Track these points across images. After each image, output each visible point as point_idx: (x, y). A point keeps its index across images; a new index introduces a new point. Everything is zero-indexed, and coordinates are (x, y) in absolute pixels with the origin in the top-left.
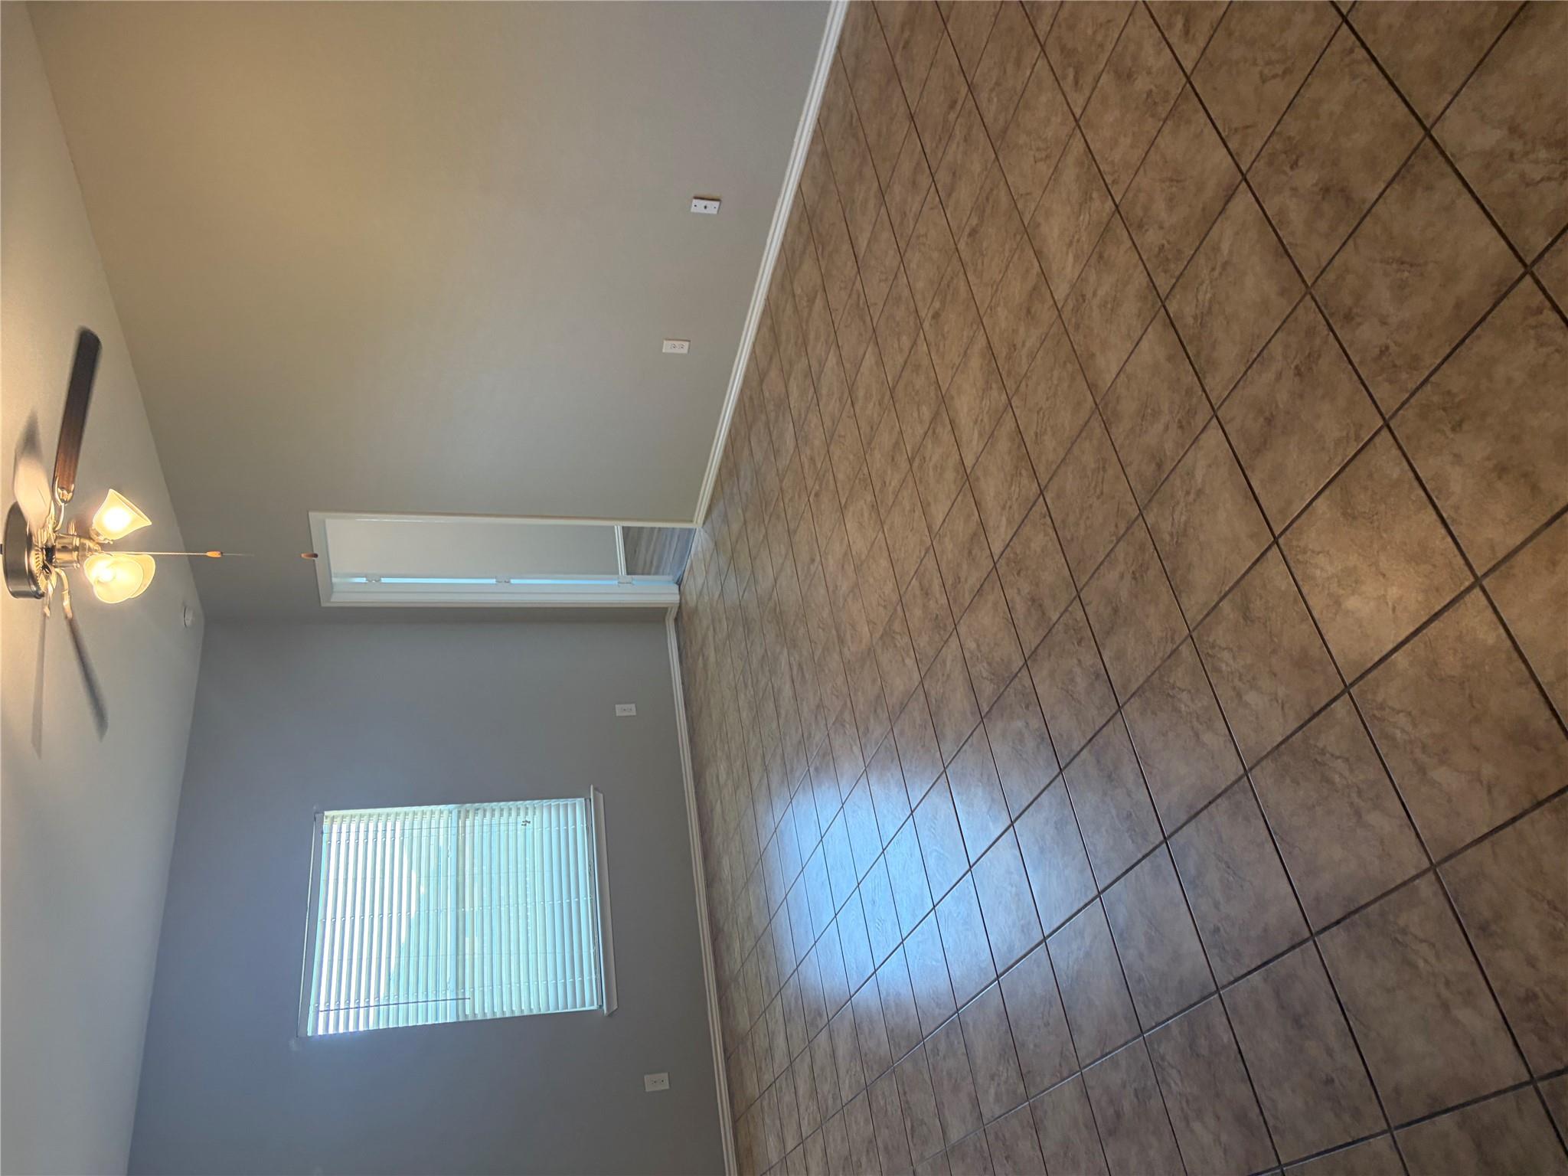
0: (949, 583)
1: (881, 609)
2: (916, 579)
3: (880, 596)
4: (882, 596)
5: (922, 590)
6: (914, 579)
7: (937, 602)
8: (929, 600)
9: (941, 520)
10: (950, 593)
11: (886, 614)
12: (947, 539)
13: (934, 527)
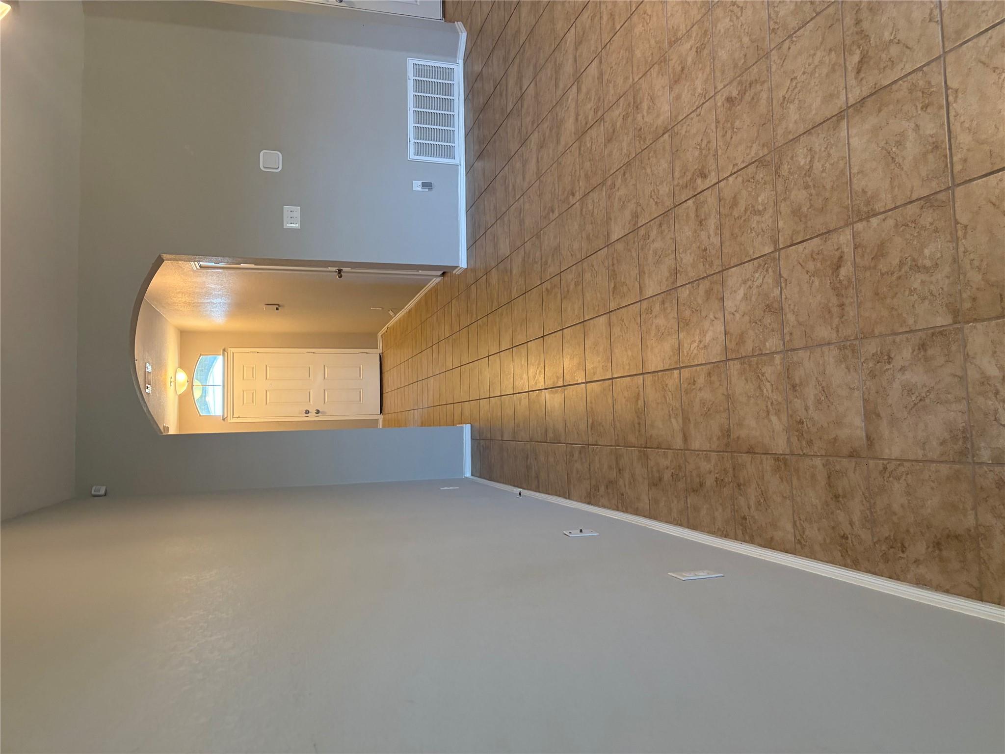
0: (597, 19)
1: (649, 12)
2: (616, 29)
3: (647, 24)
4: (645, 24)
5: (614, 19)
6: (618, 28)
7: (606, 6)
8: (610, 10)
9: (593, 63)
10: (598, 11)
11: (646, 6)
12: (593, 48)
13: (598, 61)
